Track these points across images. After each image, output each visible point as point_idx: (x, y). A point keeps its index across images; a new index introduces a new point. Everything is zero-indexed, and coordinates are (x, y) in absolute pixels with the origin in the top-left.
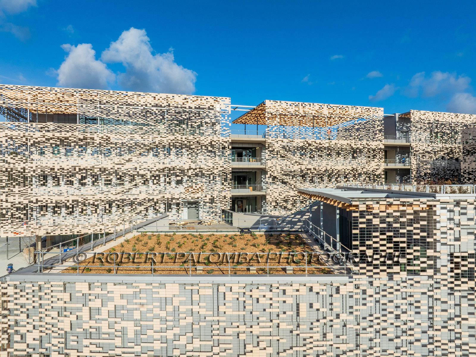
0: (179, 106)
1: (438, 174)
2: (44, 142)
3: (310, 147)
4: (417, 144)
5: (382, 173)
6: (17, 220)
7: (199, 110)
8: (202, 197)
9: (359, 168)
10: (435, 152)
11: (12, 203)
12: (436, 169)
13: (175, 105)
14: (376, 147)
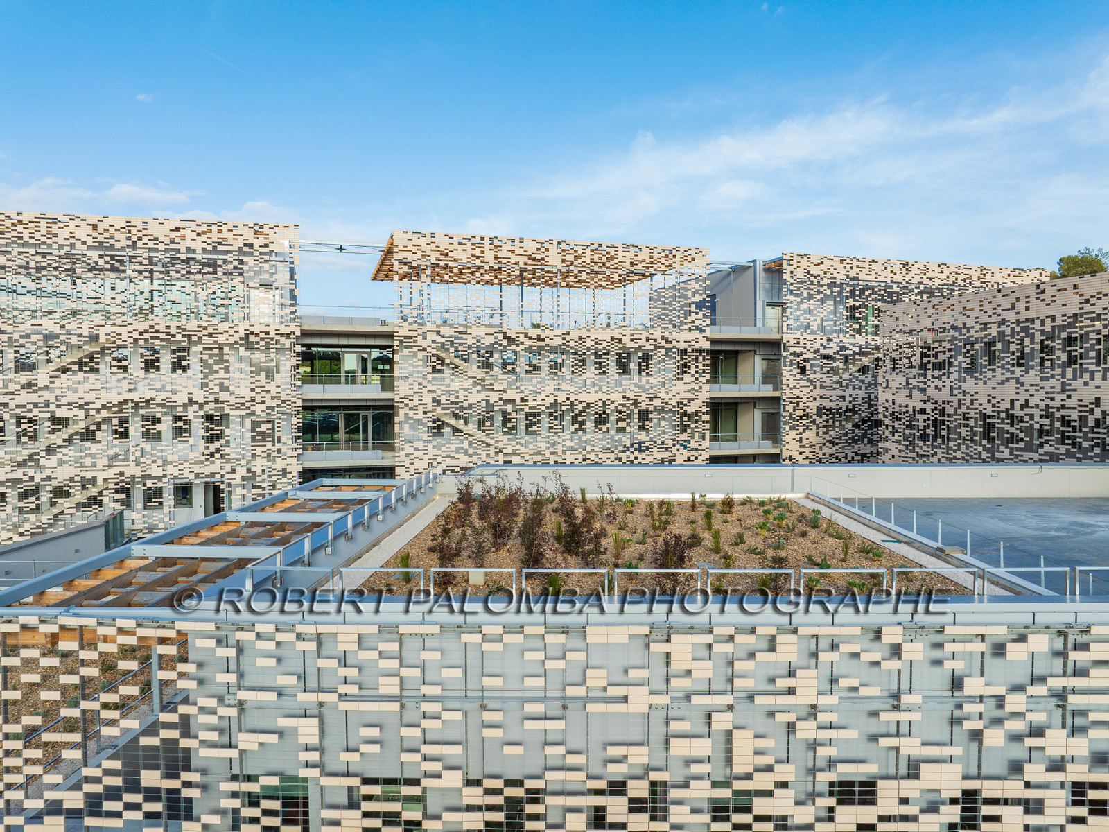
0: (161, 247)
1: (853, 411)
3: (513, 347)
4: (798, 335)
5: (704, 409)
7: (215, 257)
8: (223, 472)
9: (644, 398)
10: (847, 357)
12: (848, 399)
13: (151, 244)
14: (689, 346)
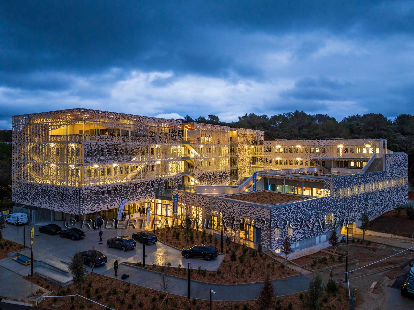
2: (107, 148)
6: (93, 202)
11: (90, 190)
